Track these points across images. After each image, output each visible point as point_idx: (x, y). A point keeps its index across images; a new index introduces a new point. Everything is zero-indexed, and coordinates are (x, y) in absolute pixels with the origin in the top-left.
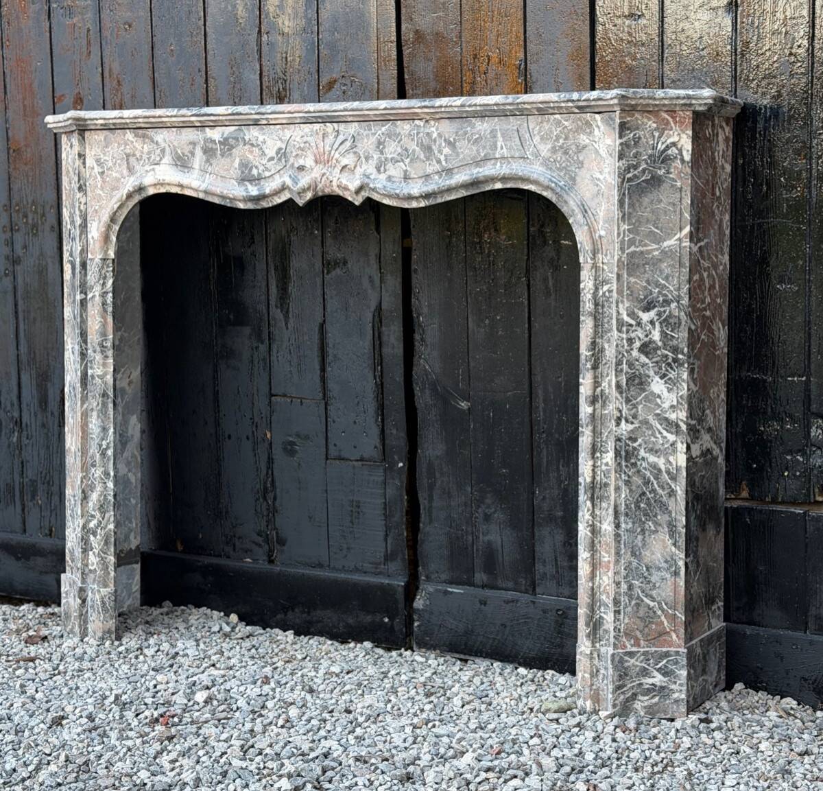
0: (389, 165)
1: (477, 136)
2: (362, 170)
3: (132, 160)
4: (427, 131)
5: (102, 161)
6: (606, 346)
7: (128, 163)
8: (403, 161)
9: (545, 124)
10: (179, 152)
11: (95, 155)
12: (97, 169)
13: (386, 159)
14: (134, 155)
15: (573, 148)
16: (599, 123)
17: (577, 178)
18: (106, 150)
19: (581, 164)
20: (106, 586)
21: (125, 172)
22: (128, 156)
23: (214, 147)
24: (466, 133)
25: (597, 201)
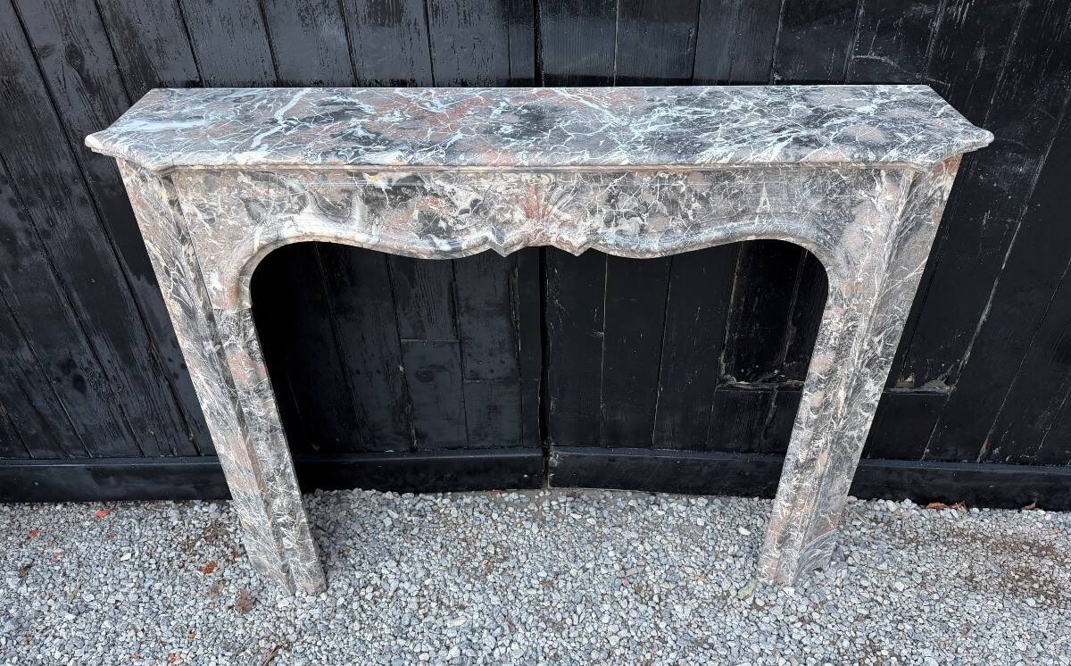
0: (623, 220)
1: (736, 191)
2: (588, 224)
3: (253, 206)
4: (673, 184)
5: (207, 206)
6: (839, 368)
7: (249, 210)
8: (640, 215)
9: (819, 178)
10: (327, 200)
11: (193, 200)
12: (201, 216)
13: (619, 214)
14: (256, 201)
15: (848, 202)
16: (883, 179)
17: (845, 231)
18: (211, 194)
19: (852, 218)
20: (308, 559)
21: (247, 220)
22: (247, 201)
23: (380, 196)
24: (723, 188)
25: (861, 252)
